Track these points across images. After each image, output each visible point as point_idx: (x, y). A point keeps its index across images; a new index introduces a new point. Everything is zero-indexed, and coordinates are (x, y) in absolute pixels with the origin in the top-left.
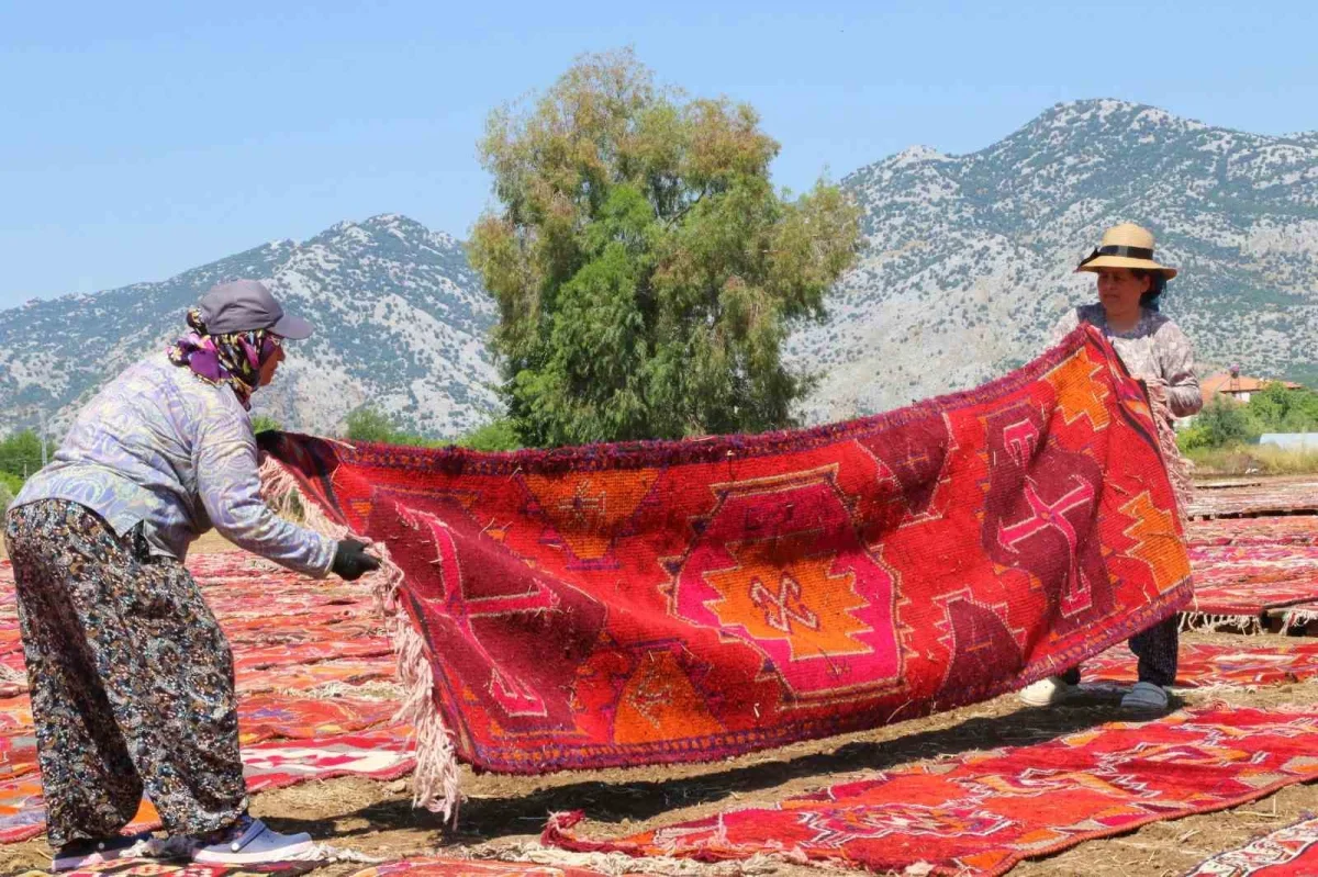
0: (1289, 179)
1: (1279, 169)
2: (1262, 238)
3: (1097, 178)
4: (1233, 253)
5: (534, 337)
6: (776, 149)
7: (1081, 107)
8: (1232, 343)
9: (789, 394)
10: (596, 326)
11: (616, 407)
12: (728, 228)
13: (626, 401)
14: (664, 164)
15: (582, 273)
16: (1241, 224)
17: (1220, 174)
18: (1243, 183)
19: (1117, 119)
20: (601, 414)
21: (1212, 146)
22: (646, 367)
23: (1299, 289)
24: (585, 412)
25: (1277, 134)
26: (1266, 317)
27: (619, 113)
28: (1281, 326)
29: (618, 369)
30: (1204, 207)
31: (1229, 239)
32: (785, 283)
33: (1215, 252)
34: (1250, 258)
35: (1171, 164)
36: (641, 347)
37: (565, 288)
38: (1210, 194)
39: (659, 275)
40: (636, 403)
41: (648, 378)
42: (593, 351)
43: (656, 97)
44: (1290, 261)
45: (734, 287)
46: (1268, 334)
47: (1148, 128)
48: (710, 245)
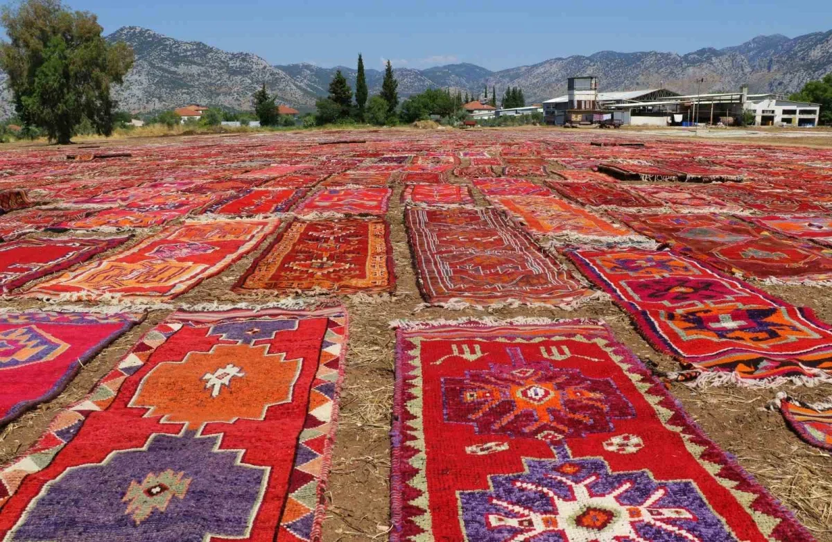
0: (189, 53)
1: (186, 51)
2: (182, 69)
3: (136, 48)
4: (174, 73)
5: (26, 85)
6: (102, 29)
7: (131, 28)
8: (175, 97)
9: (111, 106)
10: (51, 83)
11: (59, 109)
12: (94, 53)
13: (61, 107)
14: (69, 30)
15: (44, 65)
16: (176, 65)
17: (170, 51)
18: (176, 54)
19: (141, 32)
20: (53, 111)
21: (168, 43)
22: (67, 97)
23: (192, 83)
24: (47, 110)
25: (185, 41)
26: (184, 91)
27: (50, 12)
28: (188, 94)
29: (58, 97)
30: (166, 60)
31: (173, 69)
32: (113, 72)
33: (170, 72)
34: (179, 75)
35: (156, 47)
36: (65, 91)
37: (39, 70)
38: (168, 56)
39: (71, 67)
40: (65, 108)
41: (67, 101)
42: (49, 90)
43: (61, 8)
44: (190, 76)
45: (96, 72)
46: (185, 95)
47: (150, 36)
48: (87, 58)
